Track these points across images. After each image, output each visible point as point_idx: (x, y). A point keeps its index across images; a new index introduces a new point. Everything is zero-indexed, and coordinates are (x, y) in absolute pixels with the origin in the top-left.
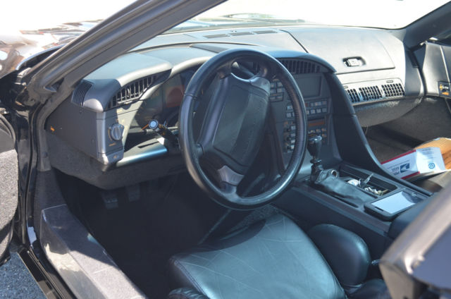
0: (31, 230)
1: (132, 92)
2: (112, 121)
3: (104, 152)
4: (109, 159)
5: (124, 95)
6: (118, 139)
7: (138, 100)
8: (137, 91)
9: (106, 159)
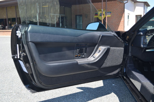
0: (125, 69)
1: (151, 33)
2: (145, 38)
3: (142, 44)
4: (143, 46)
5: (148, 33)
6: (146, 42)
7: (152, 35)
8: (152, 33)
9: (142, 46)
